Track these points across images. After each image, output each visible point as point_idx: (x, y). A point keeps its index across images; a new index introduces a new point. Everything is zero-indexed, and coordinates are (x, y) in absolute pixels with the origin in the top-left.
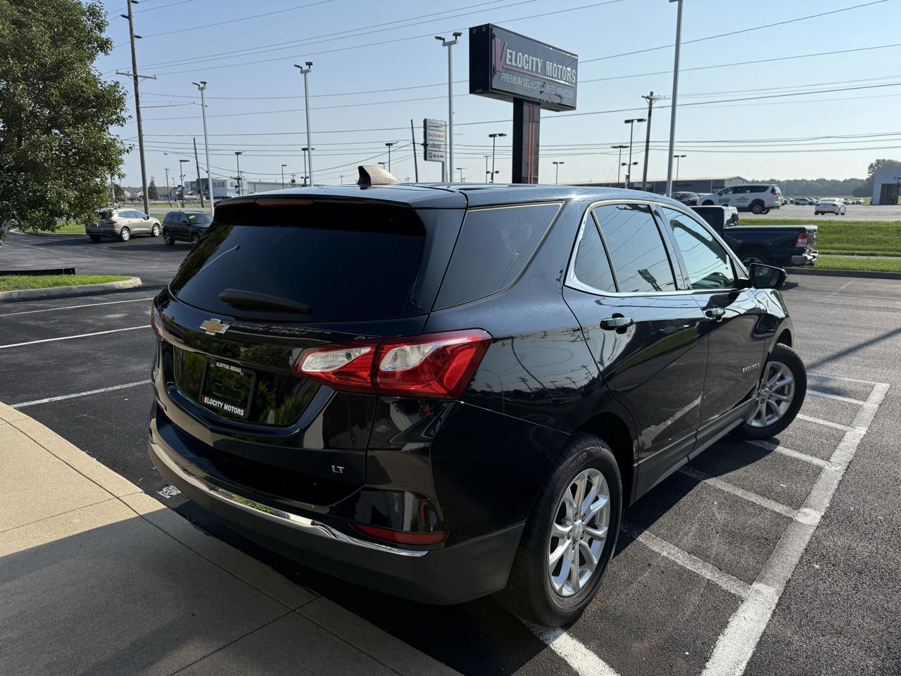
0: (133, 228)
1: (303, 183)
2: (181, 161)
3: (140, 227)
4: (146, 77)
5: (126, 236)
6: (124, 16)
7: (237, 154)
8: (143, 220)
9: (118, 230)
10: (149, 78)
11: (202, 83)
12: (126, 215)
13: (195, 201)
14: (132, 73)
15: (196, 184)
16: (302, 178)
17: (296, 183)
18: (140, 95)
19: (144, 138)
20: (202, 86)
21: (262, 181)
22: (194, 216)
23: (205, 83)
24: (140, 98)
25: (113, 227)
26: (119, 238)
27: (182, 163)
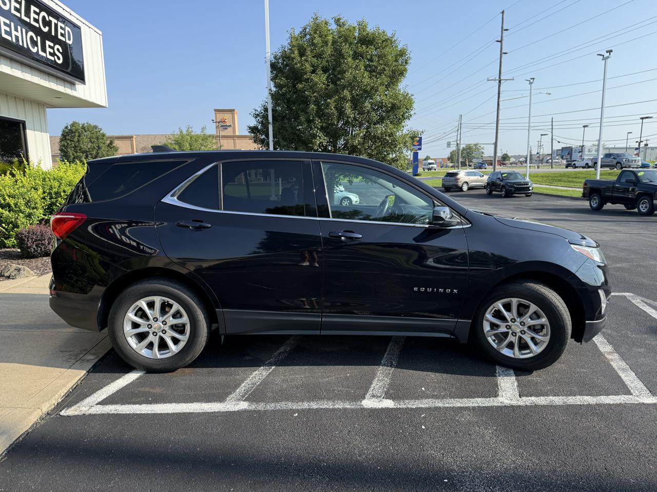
0: (471, 183)
1: (637, 146)
2: (542, 135)
3: (477, 182)
4: (507, 80)
5: (465, 188)
6: (497, 41)
7: (584, 127)
8: (479, 177)
9: (460, 184)
10: (510, 80)
11: (531, 79)
12: (469, 174)
13: (558, 164)
14: (498, 78)
15: (560, 151)
16: (637, 142)
17: (649, 146)
18: (501, 93)
19: (500, 122)
20: (531, 81)
21: (617, 146)
22: (506, 175)
23: (534, 79)
24: (500, 95)
25: (457, 182)
26: (461, 189)
27: (542, 136)
